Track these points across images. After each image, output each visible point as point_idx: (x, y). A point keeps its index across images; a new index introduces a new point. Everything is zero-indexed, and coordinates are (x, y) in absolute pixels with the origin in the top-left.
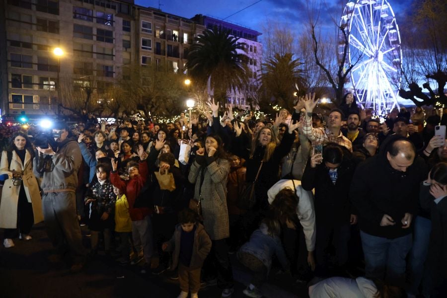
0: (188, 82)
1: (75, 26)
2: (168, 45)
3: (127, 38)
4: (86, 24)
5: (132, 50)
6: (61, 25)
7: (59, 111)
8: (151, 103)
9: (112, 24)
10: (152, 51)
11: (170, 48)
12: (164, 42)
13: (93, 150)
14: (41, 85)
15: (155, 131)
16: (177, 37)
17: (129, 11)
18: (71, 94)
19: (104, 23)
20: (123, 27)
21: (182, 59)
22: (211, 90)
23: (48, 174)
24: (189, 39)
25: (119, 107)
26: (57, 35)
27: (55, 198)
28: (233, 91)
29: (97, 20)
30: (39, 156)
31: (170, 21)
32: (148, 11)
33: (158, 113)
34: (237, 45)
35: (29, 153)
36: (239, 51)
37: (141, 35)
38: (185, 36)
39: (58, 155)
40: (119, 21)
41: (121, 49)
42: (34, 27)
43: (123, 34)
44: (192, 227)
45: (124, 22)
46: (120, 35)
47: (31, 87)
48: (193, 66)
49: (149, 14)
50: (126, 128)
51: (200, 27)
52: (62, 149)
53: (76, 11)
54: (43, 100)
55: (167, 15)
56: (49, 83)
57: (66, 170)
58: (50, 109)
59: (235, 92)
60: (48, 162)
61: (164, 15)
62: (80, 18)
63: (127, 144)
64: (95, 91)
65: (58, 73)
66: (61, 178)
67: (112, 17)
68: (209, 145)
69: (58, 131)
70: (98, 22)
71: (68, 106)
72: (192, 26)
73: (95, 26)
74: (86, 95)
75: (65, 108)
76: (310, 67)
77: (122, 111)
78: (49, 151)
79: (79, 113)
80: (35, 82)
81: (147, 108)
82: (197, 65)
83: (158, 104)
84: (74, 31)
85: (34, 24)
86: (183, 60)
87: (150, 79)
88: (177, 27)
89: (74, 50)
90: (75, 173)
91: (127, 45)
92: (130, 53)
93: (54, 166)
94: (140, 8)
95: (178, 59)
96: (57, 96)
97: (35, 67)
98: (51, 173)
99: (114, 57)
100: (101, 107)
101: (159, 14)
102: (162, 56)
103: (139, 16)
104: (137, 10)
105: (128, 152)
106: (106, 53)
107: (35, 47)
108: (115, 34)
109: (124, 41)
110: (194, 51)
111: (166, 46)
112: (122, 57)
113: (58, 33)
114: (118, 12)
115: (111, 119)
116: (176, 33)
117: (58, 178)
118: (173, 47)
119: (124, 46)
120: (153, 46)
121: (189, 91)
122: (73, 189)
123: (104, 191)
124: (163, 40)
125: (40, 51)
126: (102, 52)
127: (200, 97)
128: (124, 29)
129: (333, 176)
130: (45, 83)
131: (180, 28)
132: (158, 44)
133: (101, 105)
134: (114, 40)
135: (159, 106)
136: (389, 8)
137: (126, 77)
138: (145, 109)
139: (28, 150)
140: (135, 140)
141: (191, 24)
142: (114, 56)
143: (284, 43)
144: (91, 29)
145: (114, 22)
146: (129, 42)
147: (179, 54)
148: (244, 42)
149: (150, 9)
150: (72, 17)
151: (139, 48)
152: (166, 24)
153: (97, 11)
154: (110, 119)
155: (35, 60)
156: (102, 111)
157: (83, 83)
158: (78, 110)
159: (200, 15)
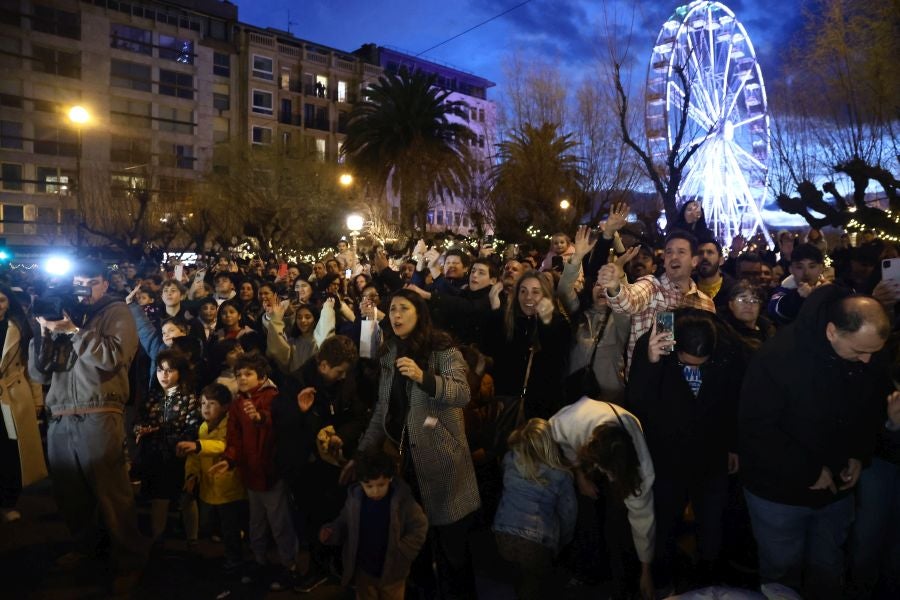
0: (346, 180)
1: (115, 63)
2: (307, 106)
3: (222, 90)
4: (139, 59)
5: (233, 112)
6: (85, 60)
7: (80, 238)
8: (273, 221)
9: (191, 61)
10: (274, 116)
11: (311, 110)
12: (299, 98)
13: (158, 320)
14: (41, 184)
15: (291, 280)
16: (324, 88)
17: (226, 34)
18: (107, 203)
19: (174, 59)
20: (215, 68)
21: (334, 133)
22: (396, 195)
23: (63, 374)
24: (349, 94)
25: (208, 229)
26: (76, 81)
27: (77, 428)
28: (438, 197)
29: (160, 52)
30: (43, 335)
31: (310, 57)
32: (266, 35)
33: (288, 242)
34: (447, 106)
35: (16, 328)
36: (452, 118)
37: (250, 83)
38: (342, 88)
39: (86, 334)
40: (206, 55)
41: (211, 111)
42: (27, 64)
43: (215, 82)
44: (385, 489)
45: (217, 57)
46: (208, 83)
47: (20, 189)
48: (358, 147)
49: (269, 43)
50: (226, 274)
51: (370, 69)
52: (95, 320)
53: (116, 32)
54: (45, 216)
55: (305, 45)
56: (59, 179)
57: (105, 365)
58: (59, 234)
59: (442, 199)
60: (62, 348)
61: (298, 43)
62: (124, 47)
63: (231, 308)
64: (155, 197)
65: (78, 159)
66: (93, 383)
67: (191, 46)
68: (398, 315)
69: (85, 281)
70: (162, 56)
71: (99, 226)
72: (356, 66)
73: (156, 65)
74: (137, 206)
75: (92, 231)
76: (599, 150)
77: (213, 238)
78: (66, 326)
79: (122, 243)
80: (27, 177)
81: (265, 231)
82: (366, 144)
83: (288, 224)
84: (113, 74)
85: (27, 57)
86: (337, 134)
87: (271, 173)
88: (324, 69)
89: (113, 112)
90: (124, 372)
91: (221, 104)
92: (229, 120)
93: (75, 357)
94: (249, 29)
95: (326, 133)
96: (75, 207)
97: (29, 147)
98: (70, 373)
99: (195, 128)
100: (169, 230)
101: (288, 41)
102: (293, 127)
103: (247, 45)
104: (243, 34)
105: (234, 325)
106: (179, 119)
107: (29, 106)
108: (199, 81)
109: (215, 94)
110: (359, 117)
111: (303, 106)
112: (211, 128)
113: (79, 77)
114: (204, 36)
115: (190, 254)
116: (322, 80)
117: (86, 383)
118: (316, 108)
119: (216, 106)
120: (275, 106)
121: (351, 198)
122: (118, 407)
123: (176, 408)
124: (296, 94)
125: (39, 112)
126: (171, 118)
127: (375, 209)
128: (217, 71)
129: (692, 379)
130: (48, 180)
131: (331, 70)
132: (286, 103)
133: (170, 225)
134: (195, 94)
135: (289, 229)
136: (745, 40)
137: (220, 169)
138: (262, 234)
139: (13, 321)
140: (246, 298)
141: (353, 64)
142: (196, 125)
143: (547, 102)
144: (148, 69)
145: (196, 56)
146: (227, 97)
147: (328, 123)
148: (459, 99)
149: (270, 31)
150: (108, 45)
151: (246, 110)
152: (303, 63)
153: (160, 34)
154: (186, 255)
155: (29, 131)
156: (170, 239)
157: (130, 182)
158: (119, 237)
159: (372, 45)
